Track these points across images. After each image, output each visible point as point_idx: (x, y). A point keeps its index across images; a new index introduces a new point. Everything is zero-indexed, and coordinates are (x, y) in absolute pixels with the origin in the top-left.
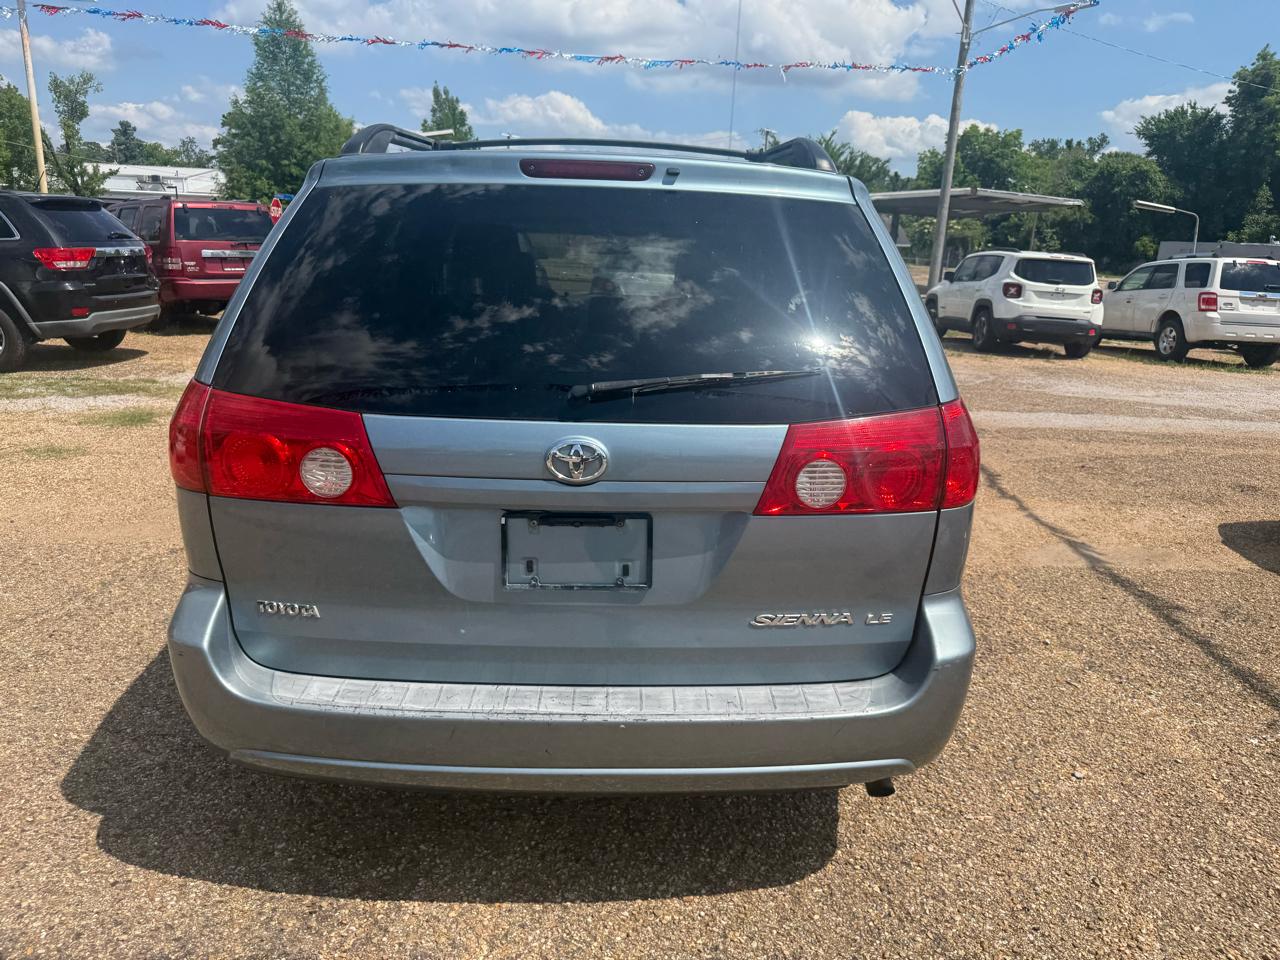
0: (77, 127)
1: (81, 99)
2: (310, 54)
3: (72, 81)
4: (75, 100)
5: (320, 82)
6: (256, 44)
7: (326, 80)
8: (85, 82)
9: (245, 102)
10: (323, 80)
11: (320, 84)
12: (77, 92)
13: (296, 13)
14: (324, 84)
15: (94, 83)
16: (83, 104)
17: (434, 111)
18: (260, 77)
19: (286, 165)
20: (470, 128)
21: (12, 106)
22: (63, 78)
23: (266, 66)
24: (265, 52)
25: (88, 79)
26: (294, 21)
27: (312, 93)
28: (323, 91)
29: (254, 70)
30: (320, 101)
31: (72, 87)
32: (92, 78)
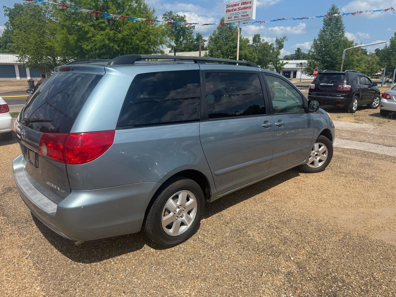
0: (280, 51)
1: (282, 43)
2: (341, 22)
3: (281, 39)
5: (342, 30)
6: (324, 21)
7: (345, 29)
8: (284, 39)
9: (318, 39)
10: (344, 29)
12: (282, 41)
13: (338, 9)
15: (286, 39)
16: (282, 45)
18: (324, 31)
19: (326, 58)
22: (279, 38)
23: (326, 28)
24: (327, 23)
25: (285, 38)
26: (337, 12)
27: (340, 34)
28: (343, 32)
29: (322, 29)
30: (342, 35)
31: (280, 40)
32: (285, 37)
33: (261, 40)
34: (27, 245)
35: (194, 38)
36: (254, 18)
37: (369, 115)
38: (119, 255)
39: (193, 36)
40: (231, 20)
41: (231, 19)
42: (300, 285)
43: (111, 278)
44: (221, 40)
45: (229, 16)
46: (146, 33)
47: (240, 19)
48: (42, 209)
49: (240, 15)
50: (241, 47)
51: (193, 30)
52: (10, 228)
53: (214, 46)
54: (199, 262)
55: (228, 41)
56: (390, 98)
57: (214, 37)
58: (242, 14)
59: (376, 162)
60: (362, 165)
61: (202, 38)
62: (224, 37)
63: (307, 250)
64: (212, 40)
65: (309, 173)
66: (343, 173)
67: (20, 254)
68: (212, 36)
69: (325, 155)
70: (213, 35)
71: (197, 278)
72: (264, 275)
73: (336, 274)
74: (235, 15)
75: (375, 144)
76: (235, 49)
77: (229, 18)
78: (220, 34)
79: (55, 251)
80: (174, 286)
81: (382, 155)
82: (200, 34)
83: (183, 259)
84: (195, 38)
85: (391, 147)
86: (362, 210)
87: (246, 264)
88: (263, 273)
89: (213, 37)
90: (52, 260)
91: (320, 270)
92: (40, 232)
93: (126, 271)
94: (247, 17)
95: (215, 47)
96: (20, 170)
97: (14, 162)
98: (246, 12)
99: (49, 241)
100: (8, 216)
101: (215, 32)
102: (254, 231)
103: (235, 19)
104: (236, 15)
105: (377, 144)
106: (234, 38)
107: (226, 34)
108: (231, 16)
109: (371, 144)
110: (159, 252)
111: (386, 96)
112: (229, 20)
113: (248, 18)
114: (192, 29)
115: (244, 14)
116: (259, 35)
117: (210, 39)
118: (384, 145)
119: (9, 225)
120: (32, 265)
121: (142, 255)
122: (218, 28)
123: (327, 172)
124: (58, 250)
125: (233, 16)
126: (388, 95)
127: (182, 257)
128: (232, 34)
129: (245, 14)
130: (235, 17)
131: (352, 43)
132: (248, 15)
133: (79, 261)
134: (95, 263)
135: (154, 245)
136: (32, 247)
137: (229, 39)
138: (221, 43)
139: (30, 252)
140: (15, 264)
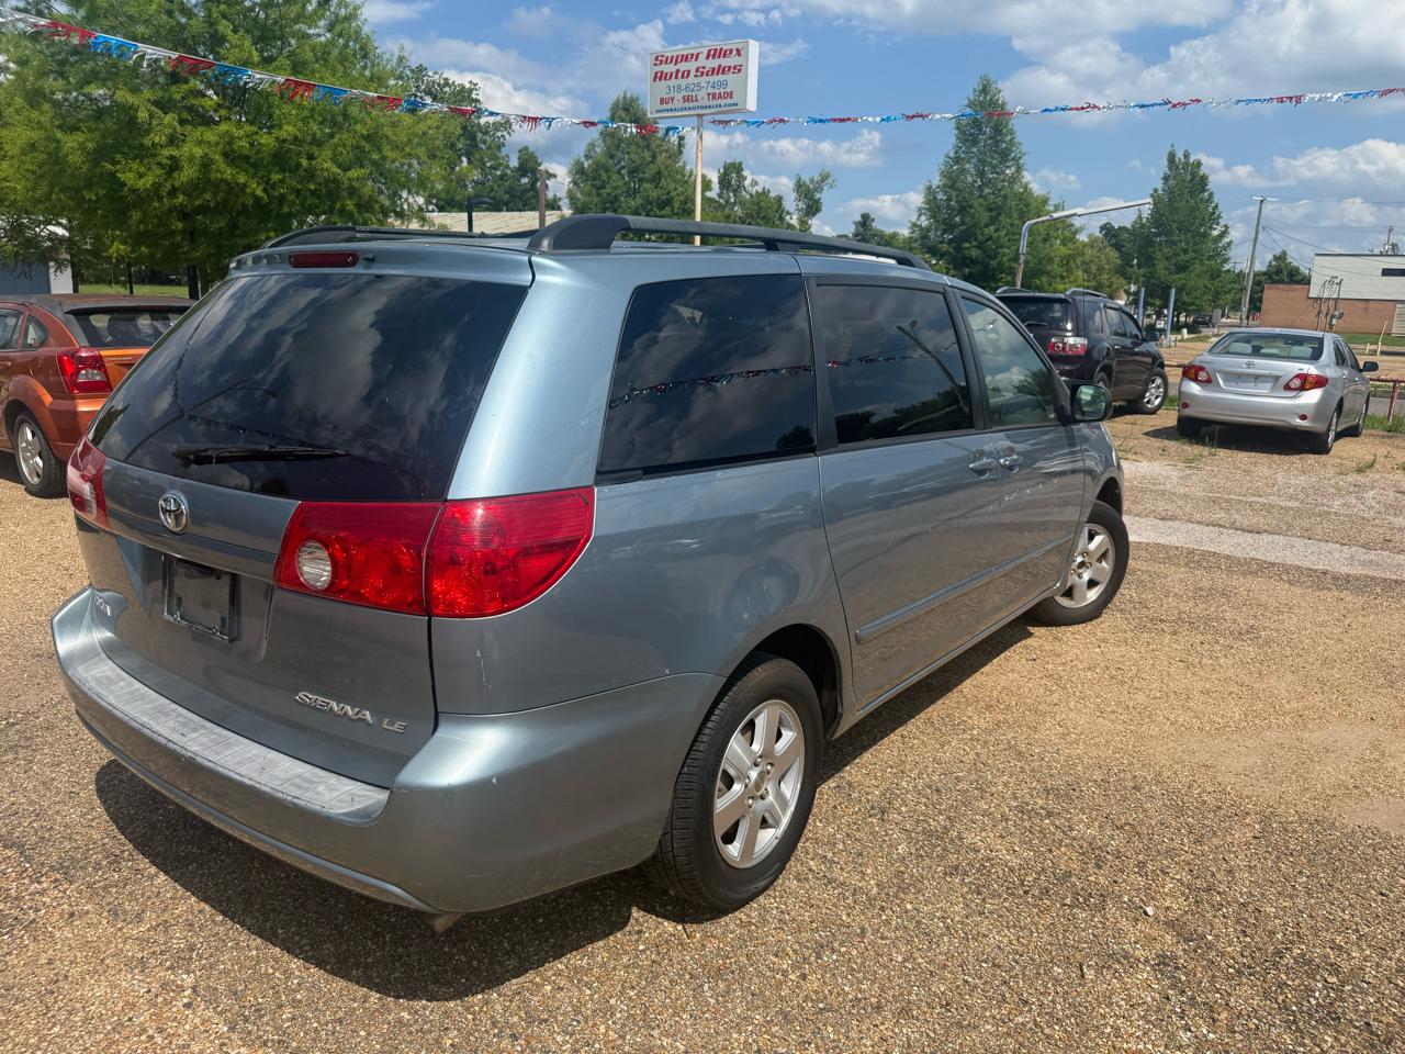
0: (810, 222)
1: (817, 196)
2: (1011, 132)
3: (812, 181)
4: (812, 199)
5: (1016, 159)
6: (957, 128)
7: (1024, 157)
8: (822, 181)
9: (938, 187)
10: (1020, 158)
11: (1017, 161)
12: (816, 190)
13: (1001, 92)
14: (1021, 162)
15: (830, 180)
16: (818, 201)
17: (1166, 178)
18: (957, 160)
19: (967, 248)
20: (1211, 195)
21: (760, 208)
22: (806, 178)
23: (963, 149)
24: (966, 135)
25: (825, 178)
26: (997, 100)
27: (1008, 172)
28: (1019, 169)
29: (952, 154)
30: (1015, 179)
31: (811, 186)
32: (828, 176)
33: (747, 183)
34: (162, 953)
35: (508, 166)
36: (751, 104)
37: (1147, 434)
38: (557, 957)
39: (507, 156)
40: (671, 110)
41: (669, 106)
42: (1218, 995)
43: (569, 1046)
44: (614, 177)
45: (665, 96)
46: (367, 138)
47: (702, 108)
48: (295, 800)
49: (702, 94)
50: (686, 203)
51: (507, 136)
52: (53, 897)
53: (589, 194)
54: (854, 952)
55: (641, 180)
56: (1209, 381)
57: (589, 165)
58: (711, 90)
59: (1241, 583)
60: (1200, 595)
61: (540, 165)
62: (623, 168)
63: (1178, 877)
64: (582, 173)
65: (1060, 625)
66: (1162, 621)
67: (149, 991)
68: (583, 159)
69: (1104, 563)
70: (587, 157)
71: (879, 1008)
72: (1090, 974)
73: (1303, 947)
74: (684, 93)
75: (1207, 525)
76: (664, 208)
77: (662, 101)
78: (612, 157)
79: (295, 964)
80: (813, 1046)
81: (1248, 562)
82: (531, 150)
83: (797, 947)
84: (514, 163)
85: (1258, 533)
86: (1271, 735)
87: (1015, 942)
88: (1082, 970)
89: (586, 165)
90: (300, 1001)
91: (1248, 939)
92: (193, 899)
93: (612, 1015)
94: (728, 101)
95: (596, 199)
96: (85, 655)
97: (61, 621)
98: (724, 84)
99: (249, 929)
100: (21, 847)
101: (592, 146)
102: (983, 830)
103: (687, 105)
104: (690, 93)
105: (1214, 526)
106: (659, 173)
107: (633, 156)
108: (672, 95)
109: (1198, 527)
110: (698, 930)
111: (1196, 375)
112: (665, 106)
113: (730, 105)
114: (499, 134)
115: (717, 92)
116: (740, 164)
117: (577, 173)
118: (1233, 526)
119: (43, 879)
120: (225, 1029)
121: (641, 947)
122: (601, 134)
123: (1108, 618)
124: (306, 959)
125: (679, 96)
126: (1202, 369)
127: (787, 941)
128: (654, 157)
129: (722, 91)
130: (687, 99)
131: (1045, 201)
132: (730, 95)
133: (412, 995)
134: (480, 996)
135: (669, 908)
136: (191, 958)
137: (644, 173)
138: (615, 188)
139: (189, 980)
140: (150, 1033)
